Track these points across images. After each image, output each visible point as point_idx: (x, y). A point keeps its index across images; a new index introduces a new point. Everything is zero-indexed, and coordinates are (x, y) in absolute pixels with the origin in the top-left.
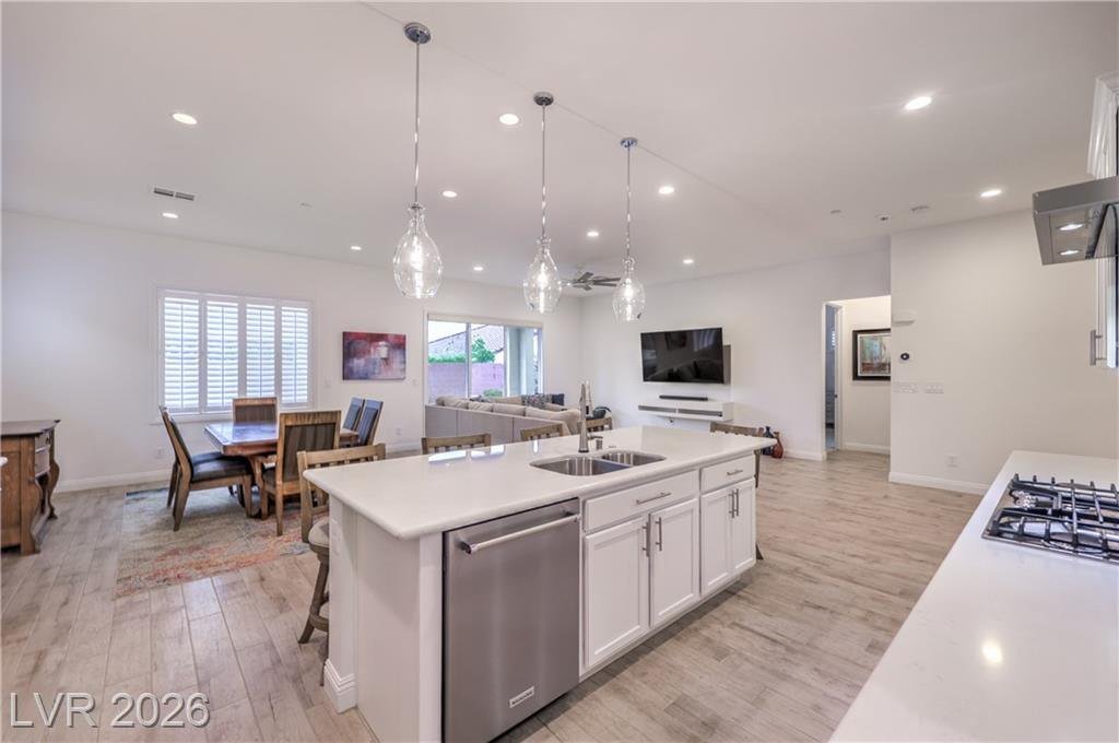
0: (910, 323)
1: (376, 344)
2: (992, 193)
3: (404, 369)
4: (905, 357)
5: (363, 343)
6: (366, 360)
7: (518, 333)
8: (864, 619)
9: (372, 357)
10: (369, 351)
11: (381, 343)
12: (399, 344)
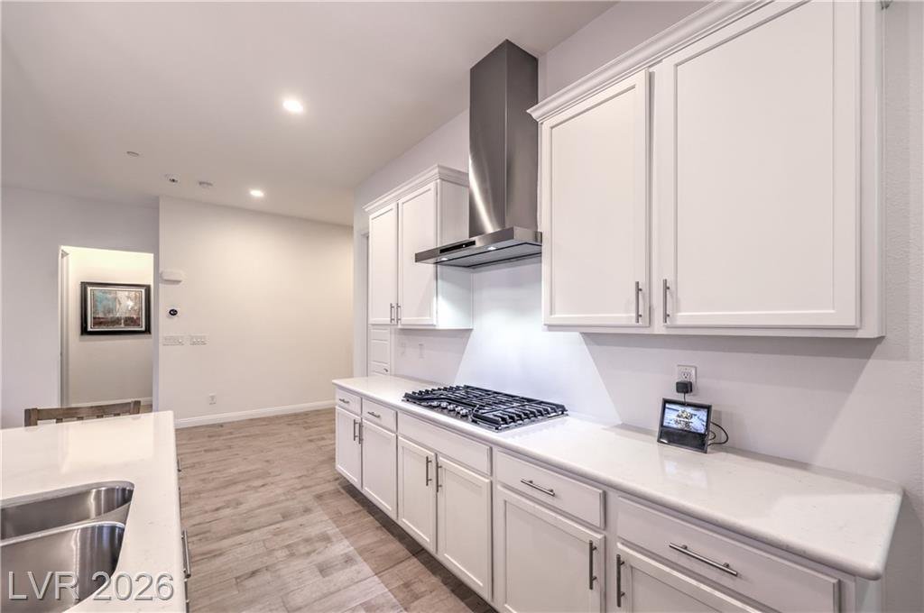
0: (178, 282)
2: (257, 193)
4: (173, 313)
8: (292, 555)
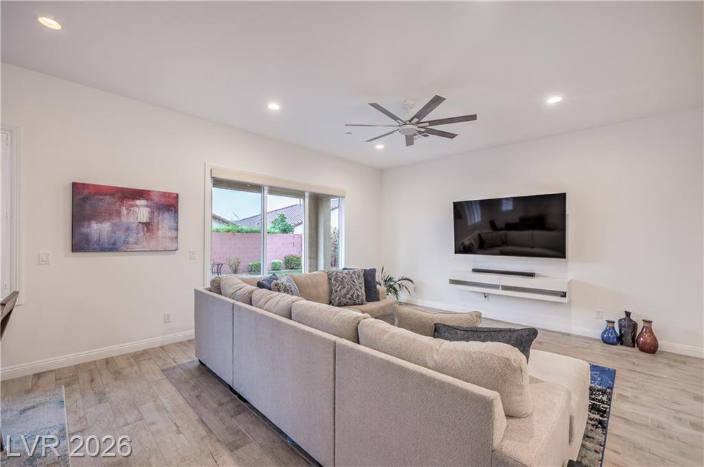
1: (130, 202)
3: (177, 238)
5: (108, 199)
6: (114, 225)
7: (318, 202)
9: (124, 219)
10: (119, 213)
11: (138, 202)
12: (169, 205)
